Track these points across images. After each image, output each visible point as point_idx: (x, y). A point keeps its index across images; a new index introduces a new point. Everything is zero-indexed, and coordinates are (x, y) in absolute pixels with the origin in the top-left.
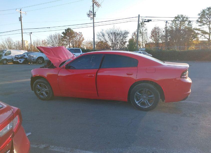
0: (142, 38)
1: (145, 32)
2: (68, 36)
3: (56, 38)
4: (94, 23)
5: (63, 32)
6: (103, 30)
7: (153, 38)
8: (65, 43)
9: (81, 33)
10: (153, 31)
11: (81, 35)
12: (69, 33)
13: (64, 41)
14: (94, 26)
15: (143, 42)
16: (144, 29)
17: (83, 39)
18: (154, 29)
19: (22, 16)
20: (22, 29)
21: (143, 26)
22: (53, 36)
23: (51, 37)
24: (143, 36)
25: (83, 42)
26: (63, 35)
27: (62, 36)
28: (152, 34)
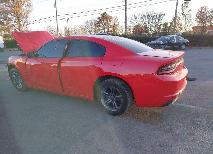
0: (185, 20)
1: (189, 13)
2: (103, 21)
3: (92, 23)
4: (126, 5)
5: (99, 17)
6: (134, 13)
7: (198, 20)
8: (100, 28)
9: (117, 17)
10: (199, 11)
11: (116, 19)
12: (104, 18)
13: (99, 26)
14: (126, 9)
15: (186, 24)
16: (188, 10)
17: (118, 24)
18: (200, 9)
19: (56, 3)
20: (57, 16)
21: (186, 6)
22: (89, 21)
23: (87, 22)
24: (186, 18)
25: (119, 26)
26: (98, 20)
27: (98, 22)
28: (197, 16)
